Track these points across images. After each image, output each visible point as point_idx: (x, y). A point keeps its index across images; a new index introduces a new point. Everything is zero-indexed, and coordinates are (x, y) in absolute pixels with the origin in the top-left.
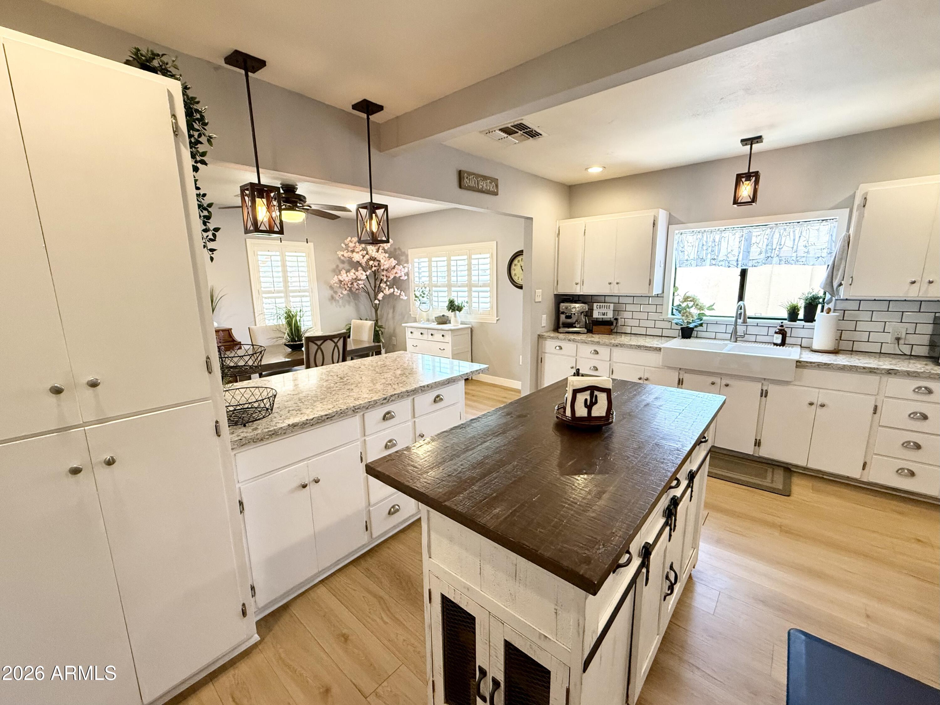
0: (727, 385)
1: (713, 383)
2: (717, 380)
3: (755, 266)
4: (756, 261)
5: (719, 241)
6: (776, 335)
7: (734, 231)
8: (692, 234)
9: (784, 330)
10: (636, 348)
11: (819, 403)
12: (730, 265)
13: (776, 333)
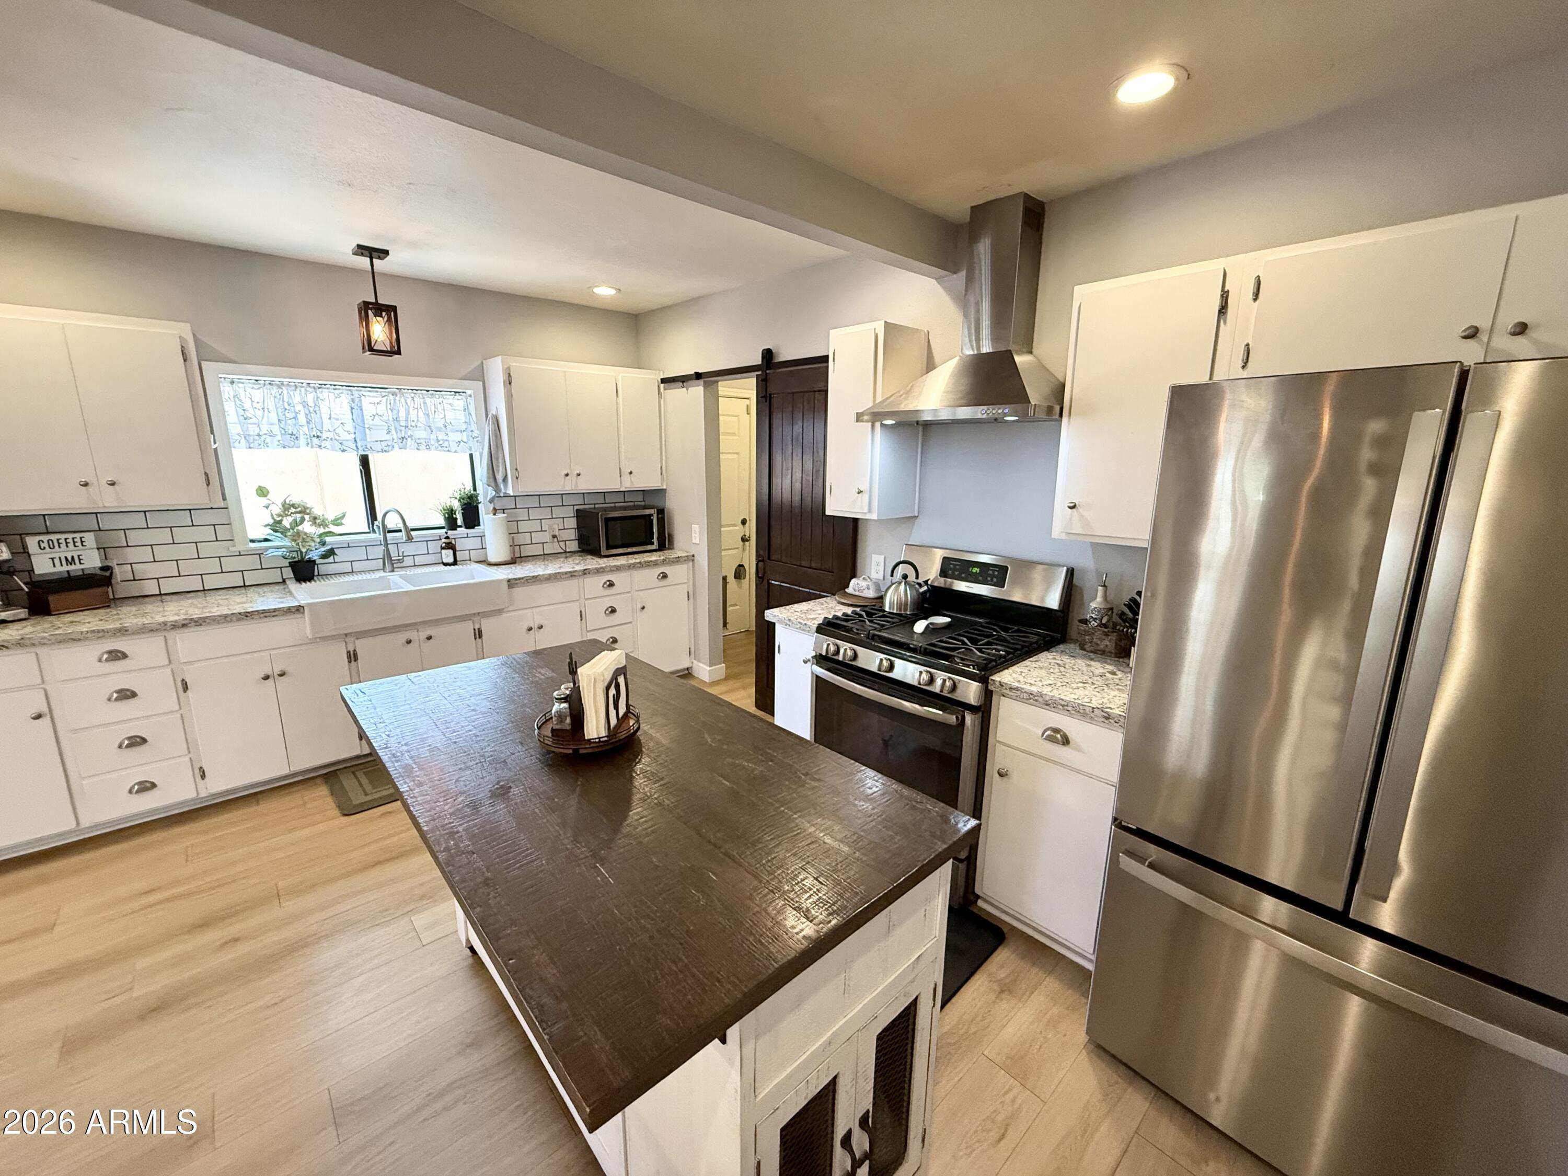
0: (429, 638)
1: (409, 642)
2: (412, 635)
3: (385, 451)
4: (384, 444)
5: (315, 405)
6: (444, 551)
7: (337, 392)
8: (255, 386)
9: (451, 543)
10: (239, 620)
11: (536, 626)
12: (345, 448)
13: (442, 548)
